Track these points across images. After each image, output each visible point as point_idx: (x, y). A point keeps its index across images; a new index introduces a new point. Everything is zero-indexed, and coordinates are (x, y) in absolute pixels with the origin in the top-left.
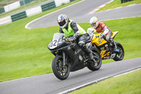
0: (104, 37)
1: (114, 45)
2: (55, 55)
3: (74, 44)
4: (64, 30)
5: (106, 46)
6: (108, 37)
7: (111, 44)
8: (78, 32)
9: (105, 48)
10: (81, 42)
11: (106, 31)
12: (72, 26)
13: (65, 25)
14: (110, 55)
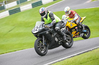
0: (75, 22)
1: (82, 27)
2: (37, 37)
3: (52, 30)
4: (45, 19)
5: (76, 28)
6: (77, 22)
7: (80, 27)
8: (54, 20)
9: (76, 30)
10: (57, 28)
11: (76, 17)
12: (50, 16)
13: (45, 16)
14: (79, 35)
